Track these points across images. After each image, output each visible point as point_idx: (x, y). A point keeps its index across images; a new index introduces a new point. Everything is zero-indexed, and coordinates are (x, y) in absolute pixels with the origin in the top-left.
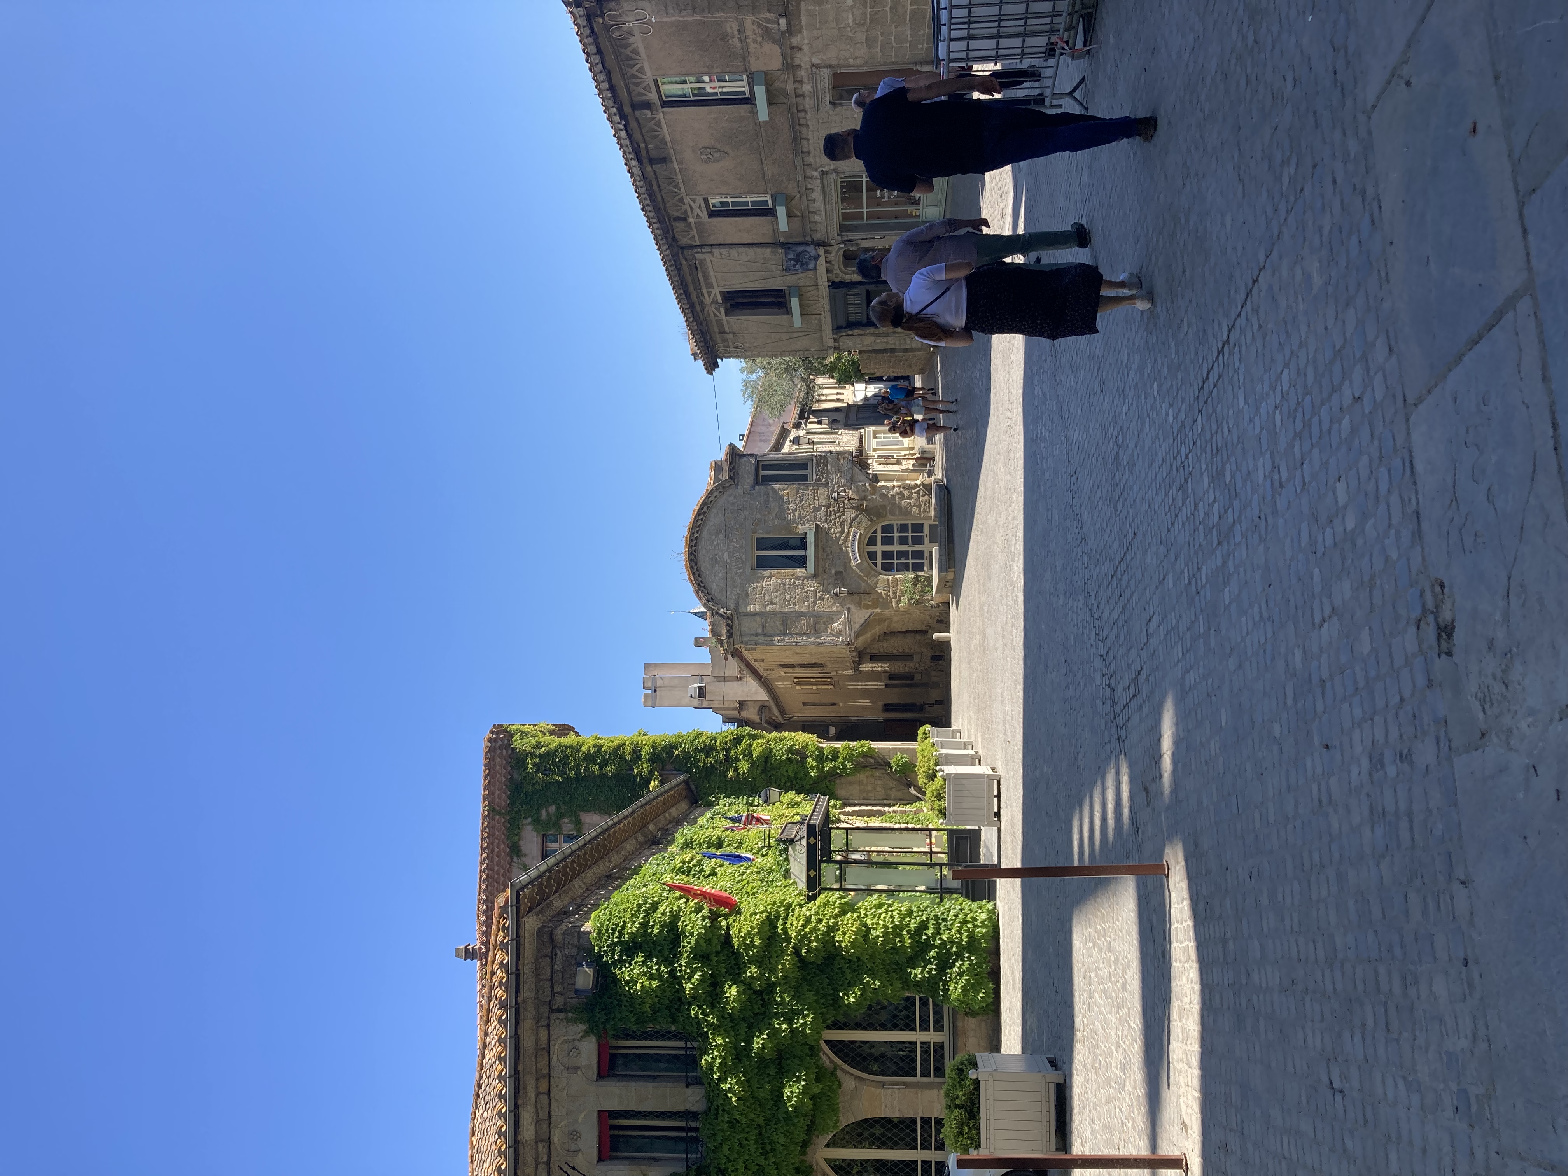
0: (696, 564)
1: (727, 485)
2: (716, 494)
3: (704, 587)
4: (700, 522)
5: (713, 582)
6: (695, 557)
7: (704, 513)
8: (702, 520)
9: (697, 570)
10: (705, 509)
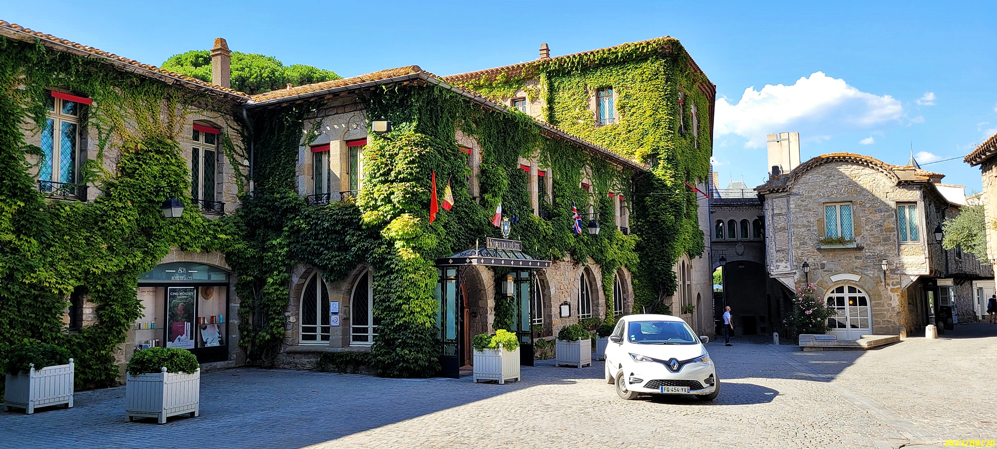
0: (826, 162)
1: (893, 180)
3: (807, 170)
4: (860, 162)
5: (812, 175)
7: (868, 165)
8: (862, 163)
9: (821, 164)
10: (871, 165)
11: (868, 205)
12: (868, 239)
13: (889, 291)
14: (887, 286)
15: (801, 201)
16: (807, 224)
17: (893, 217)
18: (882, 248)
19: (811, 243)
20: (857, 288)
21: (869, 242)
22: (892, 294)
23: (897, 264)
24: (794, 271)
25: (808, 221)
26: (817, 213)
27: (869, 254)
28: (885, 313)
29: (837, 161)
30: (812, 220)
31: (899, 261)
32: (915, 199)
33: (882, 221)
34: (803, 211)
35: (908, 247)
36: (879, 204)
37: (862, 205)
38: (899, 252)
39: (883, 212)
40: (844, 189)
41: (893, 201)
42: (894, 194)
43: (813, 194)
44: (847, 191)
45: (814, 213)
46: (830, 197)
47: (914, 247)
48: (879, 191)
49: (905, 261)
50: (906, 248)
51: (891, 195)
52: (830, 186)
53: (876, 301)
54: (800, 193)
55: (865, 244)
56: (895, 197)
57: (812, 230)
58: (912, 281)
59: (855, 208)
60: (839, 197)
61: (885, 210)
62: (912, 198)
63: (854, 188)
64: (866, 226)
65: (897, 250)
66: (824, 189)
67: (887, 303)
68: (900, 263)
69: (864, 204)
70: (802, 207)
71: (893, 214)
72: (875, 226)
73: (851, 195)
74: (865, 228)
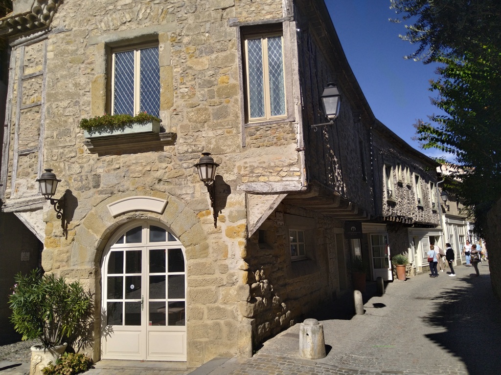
12: (185, 114)
13: (224, 233)
14: (219, 223)
15: (67, 43)
16: (72, 90)
17: (233, 61)
18: (211, 134)
19: (78, 130)
20: (167, 230)
21: (186, 122)
22: (228, 241)
23: (240, 168)
26: (92, 66)
27: (185, 148)
28: (213, 288)
30: (82, 80)
31: (245, 160)
32: (278, 16)
33: (211, 72)
34: (69, 65)
35: (262, 127)
36: (207, 35)
37: (176, 41)
38: (244, 139)
39: (215, 52)
40: (143, 11)
41: (235, 25)
42: (236, 9)
43: (87, 27)
44: (149, 13)
45: (88, 66)
46: (119, 30)
47: (274, 125)
48: (207, 7)
49: (255, 162)
50: (258, 130)
51: (231, 12)
52: (119, 8)
53: (197, 260)
54: (66, 28)
55: (179, 127)
56: (239, 16)
57: (81, 103)
58: (271, 208)
59: (162, 49)
60: (135, 27)
61: (218, 47)
62: (271, 16)
63: (162, 7)
64: (181, 87)
65: (240, 135)
66: (109, 15)
67: (219, 263)
68: (246, 165)
69: (180, 38)
70: (66, 55)
71: (233, 55)
72: (199, 84)
73: (156, 23)
74: (180, 90)
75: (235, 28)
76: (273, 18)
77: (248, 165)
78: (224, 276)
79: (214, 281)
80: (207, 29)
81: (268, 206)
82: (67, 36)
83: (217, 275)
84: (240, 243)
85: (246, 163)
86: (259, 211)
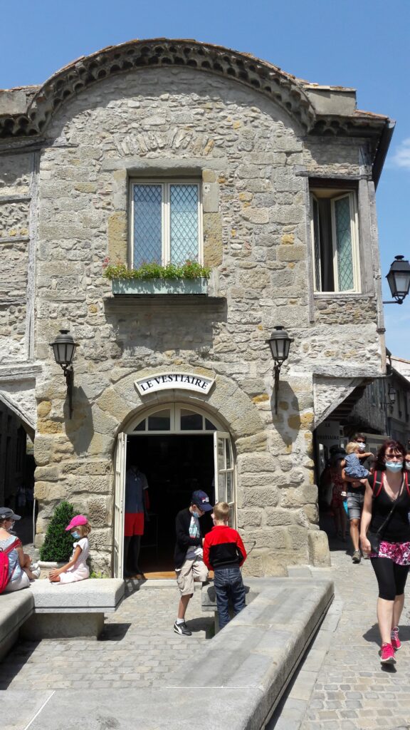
0: (140, 62)
1: (304, 118)
2: (286, 97)
3: (91, 79)
4: (225, 67)
6: (154, 60)
7: (244, 76)
8: (231, 71)
9: (127, 65)
10: (252, 75)
11: (239, 183)
13: (286, 423)
14: (280, 411)
15: (71, 162)
16: (80, 226)
17: (299, 217)
18: (270, 302)
19: (88, 280)
20: (205, 416)
21: (239, 285)
22: (292, 433)
24: (38, 363)
25: (86, 220)
26: (108, 199)
27: (237, 317)
28: (273, 487)
29: (166, 61)
30: (95, 214)
31: (313, 338)
32: (354, 172)
33: (272, 227)
34: (74, 192)
35: (335, 300)
36: (267, 181)
37: (227, 183)
38: (311, 313)
39: (277, 205)
40: (181, 137)
41: (302, 175)
42: (304, 156)
43: (101, 145)
44: (189, 142)
45: (102, 197)
46: (147, 156)
47: (350, 299)
48: (268, 147)
49: (326, 341)
50: (329, 304)
51: (298, 158)
52: (147, 127)
53: (252, 454)
54: (70, 141)
55: (229, 291)
56: (308, 164)
57: (93, 246)
58: (342, 396)
59: (208, 190)
60: (169, 157)
61: (281, 199)
62: (347, 170)
63: (207, 137)
64: (233, 241)
65: (308, 307)
66: (132, 134)
67: (281, 458)
68: (315, 344)
69: (231, 179)
70: (69, 179)
71: (300, 211)
72: (257, 241)
73: (198, 155)
74: (232, 245)
75: (302, 178)
76: (349, 174)
77: (317, 344)
78: (287, 475)
79: (275, 480)
80: (268, 175)
81: (340, 395)
82: (70, 152)
83: (278, 473)
84: (306, 436)
85: (314, 341)
86: (327, 399)
